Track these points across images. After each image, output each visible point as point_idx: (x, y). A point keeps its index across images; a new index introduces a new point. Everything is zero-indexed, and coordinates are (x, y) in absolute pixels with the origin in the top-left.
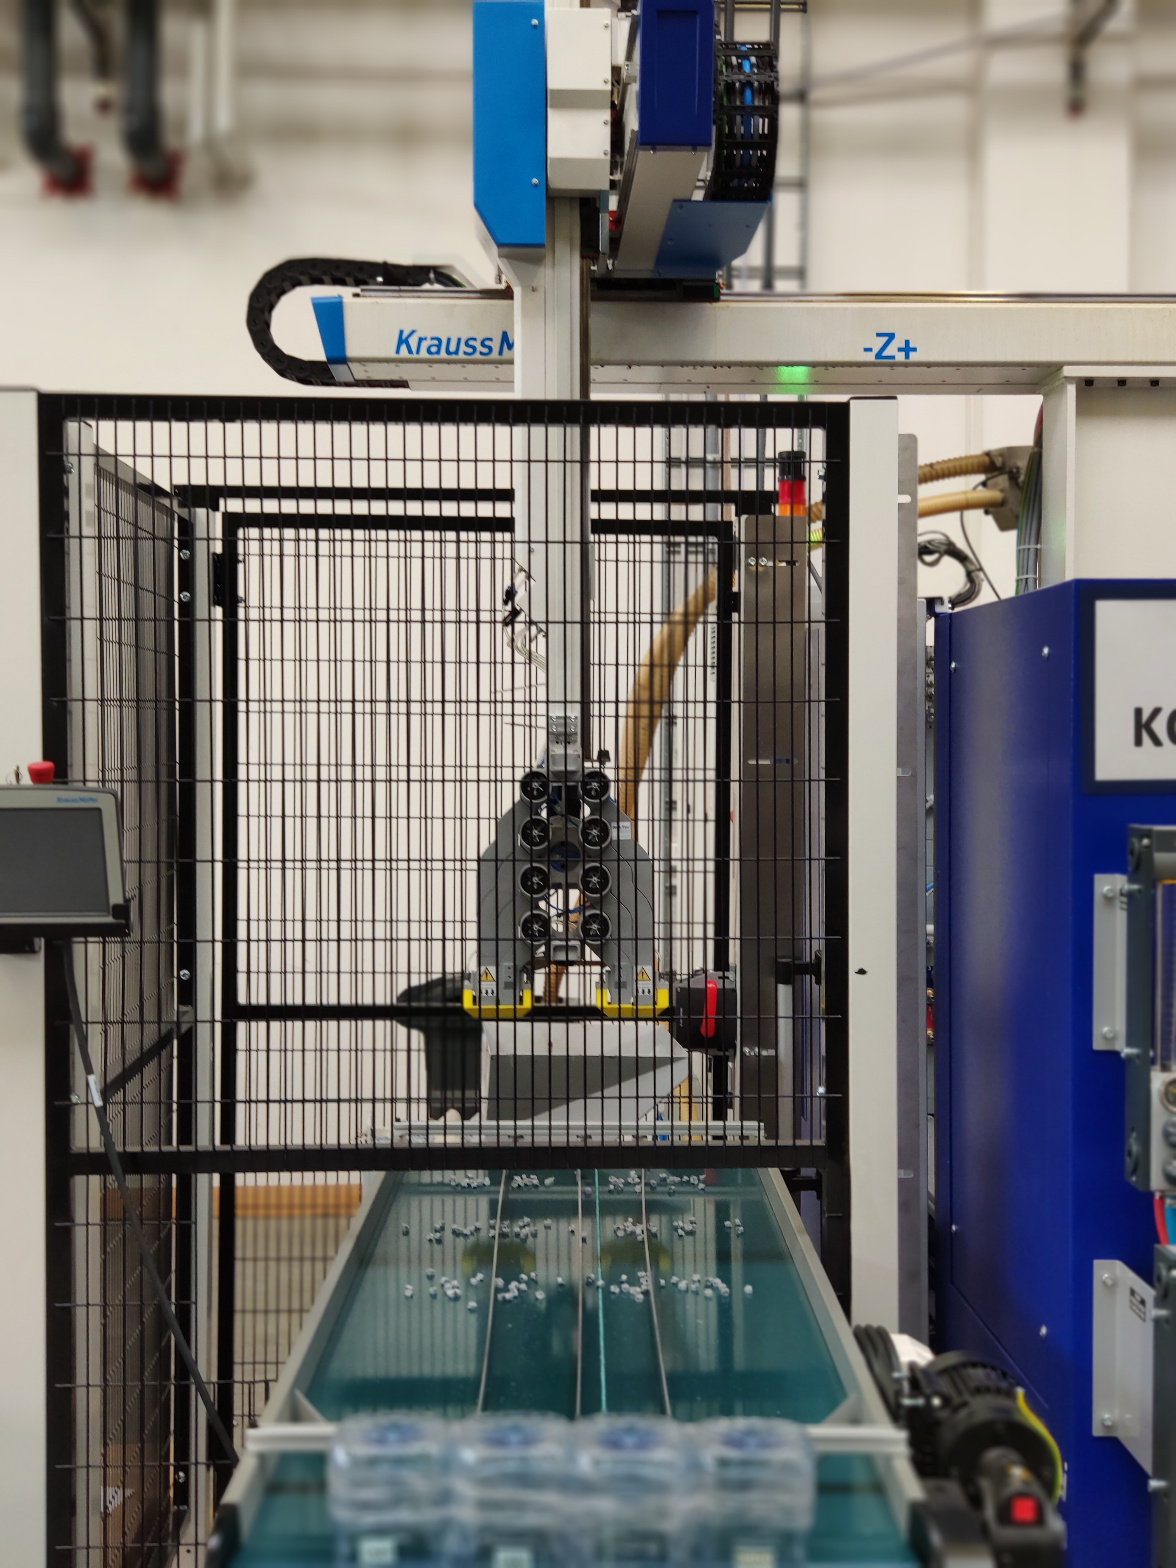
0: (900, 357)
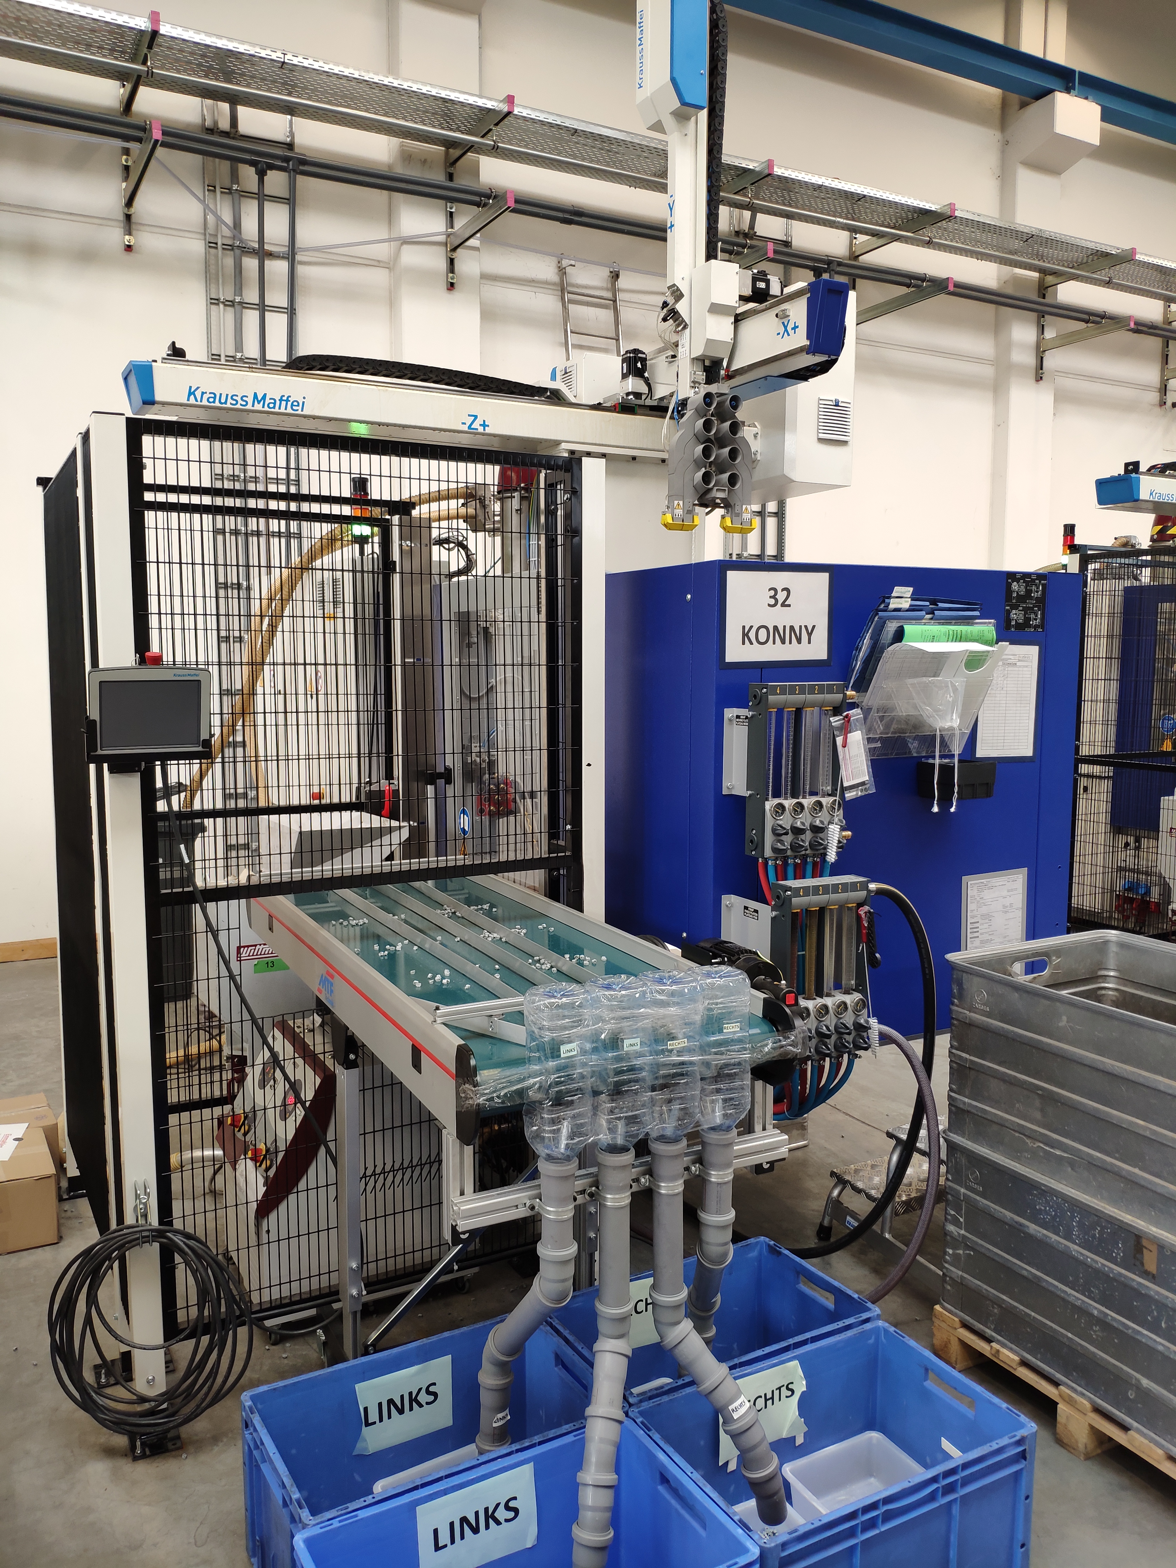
0: (481, 429)
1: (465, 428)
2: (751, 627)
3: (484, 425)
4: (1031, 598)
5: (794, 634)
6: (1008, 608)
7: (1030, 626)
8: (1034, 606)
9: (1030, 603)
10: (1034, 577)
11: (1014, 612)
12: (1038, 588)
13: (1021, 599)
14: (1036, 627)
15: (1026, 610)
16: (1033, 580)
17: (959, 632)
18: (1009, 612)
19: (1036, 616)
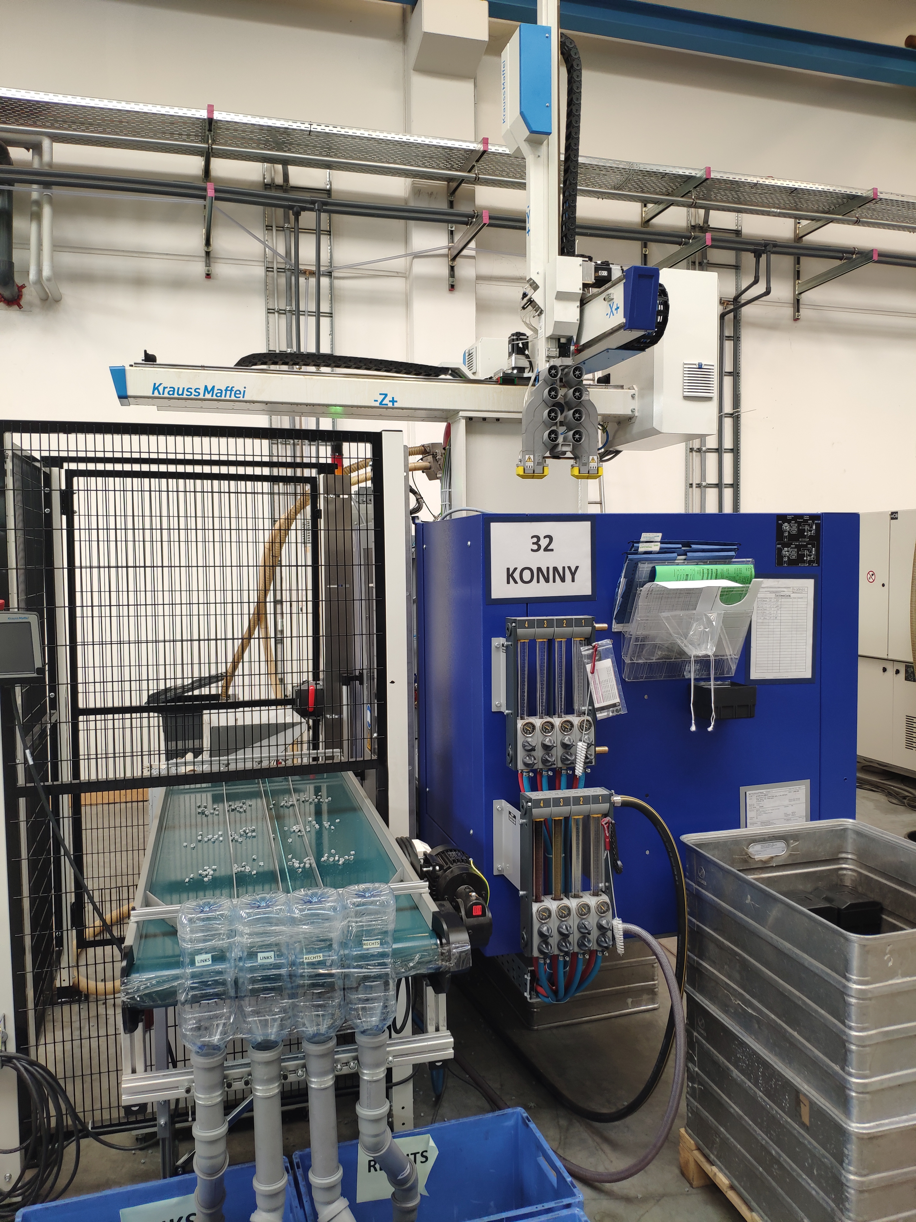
0: (390, 405)
1: (377, 404)
2: (515, 569)
3: (393, 401)
4: (805, 537)
5: (559, 574)
6: (780, 546)
7: (804, 562)
8: (808, 544)
9: (803, 542)
10: (806, 518)
11: (786, 549)
12: (811, 527)
13: (793, 538)
14: (810, 562)
15: (798, 547)
16: (806, 521)
17: (714, 571)
18: (780, 550)
19: (811, 552)
